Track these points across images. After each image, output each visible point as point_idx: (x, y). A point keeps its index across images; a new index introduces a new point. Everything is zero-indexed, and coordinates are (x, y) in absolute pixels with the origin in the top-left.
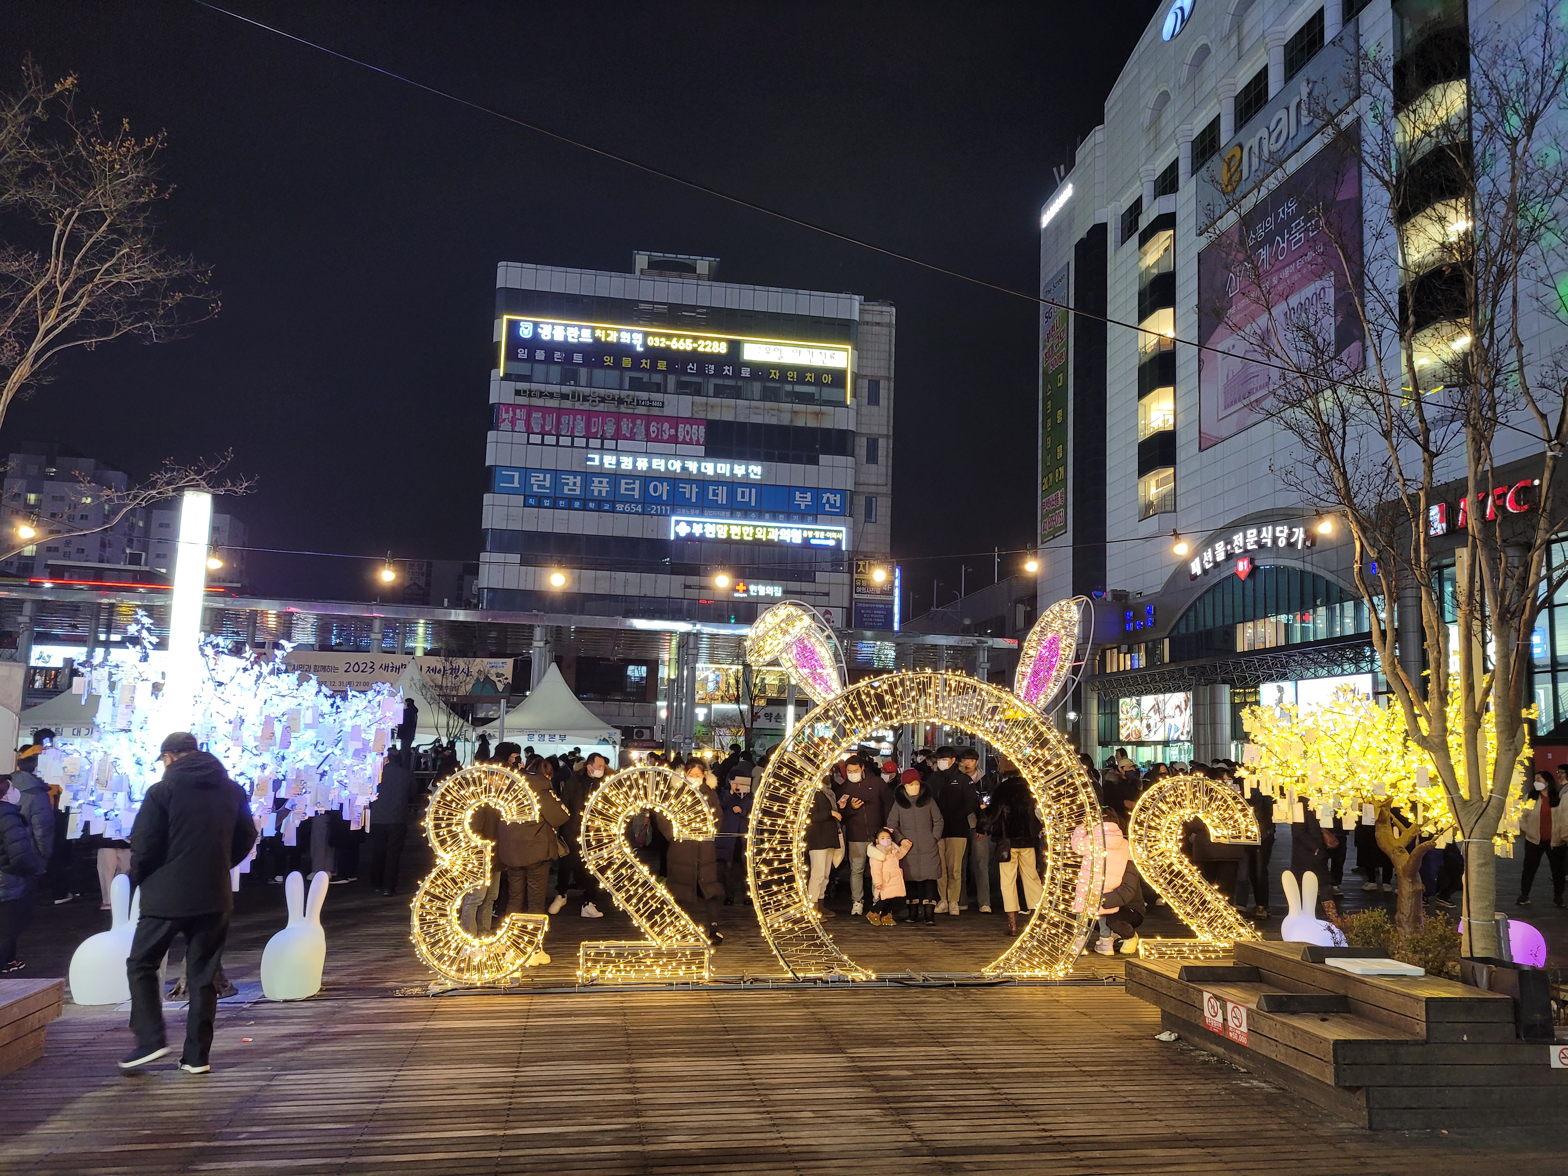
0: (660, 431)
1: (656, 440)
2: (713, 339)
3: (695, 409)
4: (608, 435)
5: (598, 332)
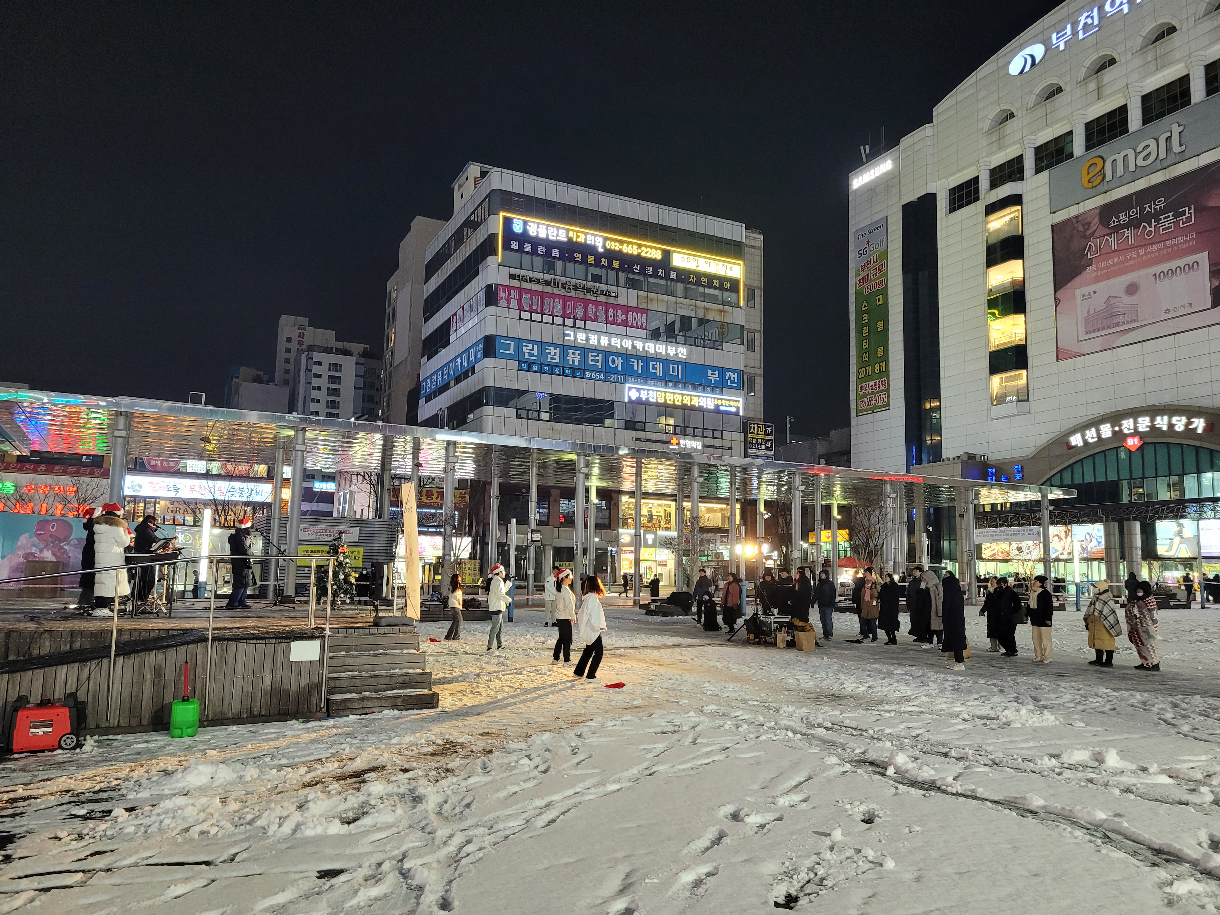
0: (615, 316)
1: (614, 323)
2: (651, 247)
3: (639, 300)
4: (579, 317)
5: (571, 233)
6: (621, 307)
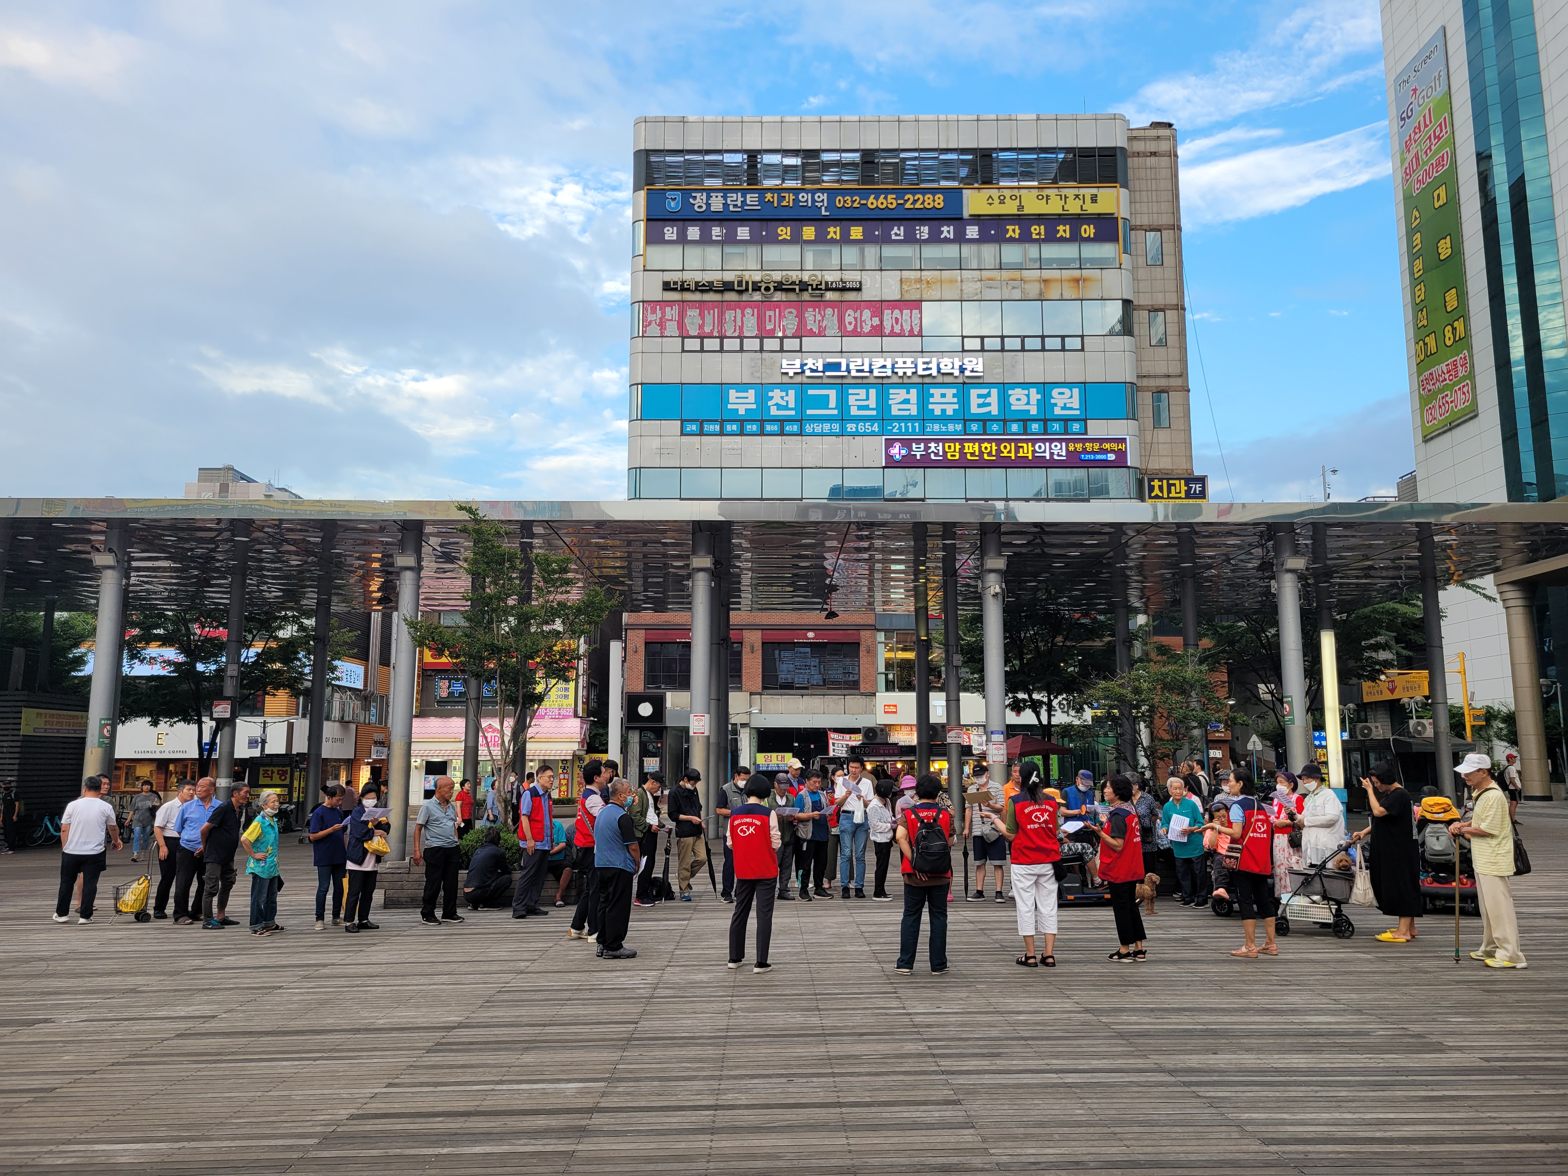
0: (859, 321)
1: (855, 334)
2: (925, 191)
3: (905, 287)
4: (789, 333)
5: (769, 196)
6: (870, 304)
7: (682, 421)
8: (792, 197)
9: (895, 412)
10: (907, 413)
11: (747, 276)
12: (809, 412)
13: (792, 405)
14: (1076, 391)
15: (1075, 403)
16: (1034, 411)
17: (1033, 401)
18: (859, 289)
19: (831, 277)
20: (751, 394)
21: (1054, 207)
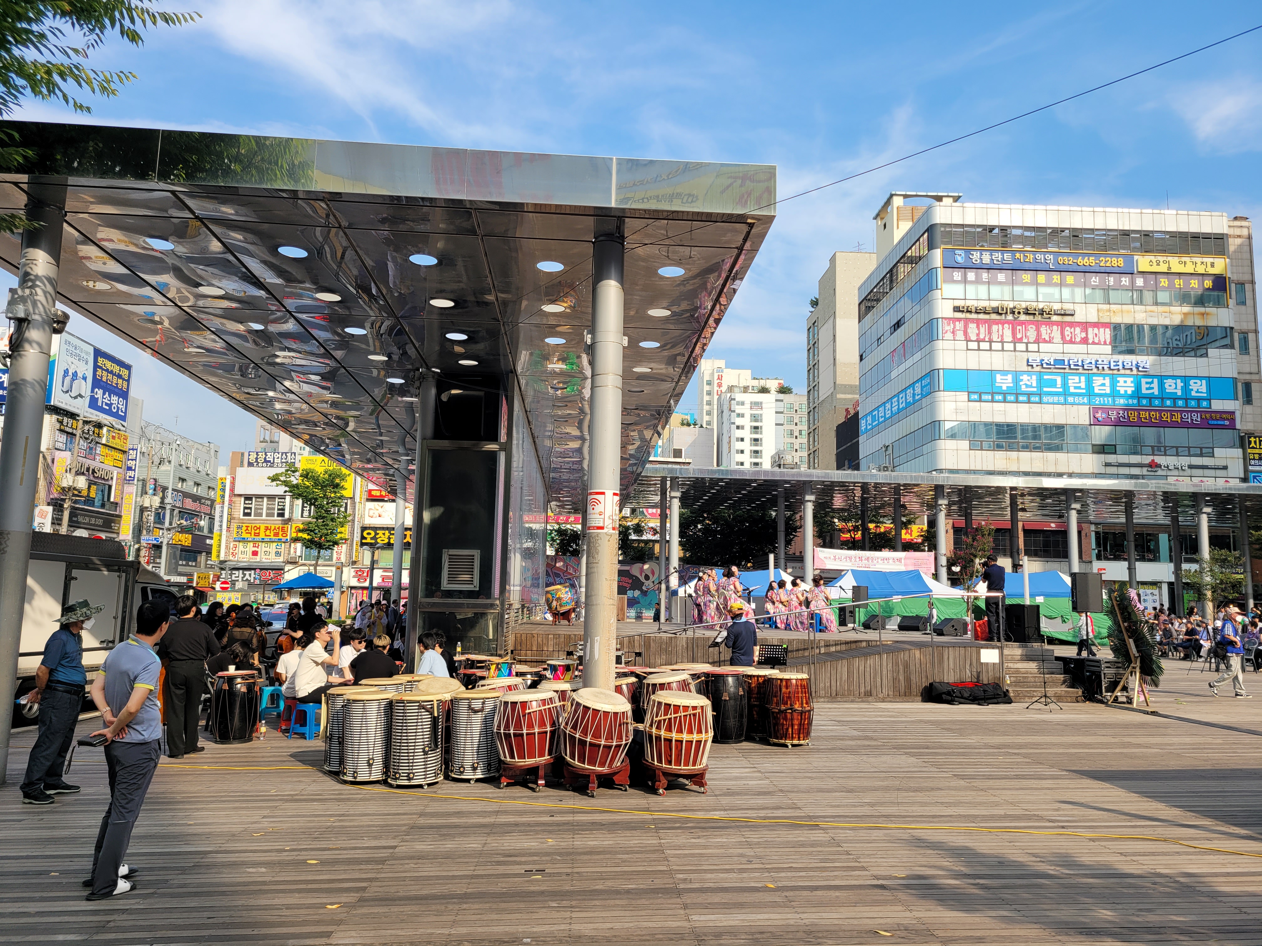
0: (1073, 335)
1: (1071, 342)
2: (1112, 256)
3: (1101, 314)
4: (1031, 340)
5: (1018, 255)
6: (1079, 324)
7: (969, 392)
8: (1032, 256)
9: (1096, 391)
10: (1103, 392)
11: (1005, 304)
12: (1045, 389)
13: (1034, 384)
14: (1204, 382)
15: (1204, 389)
16: (1179, 393)
17: (1179, 387)
18: (1072, 315)
19: (1056, 307)
20: (1010, 377)
21: (1189, 269)
